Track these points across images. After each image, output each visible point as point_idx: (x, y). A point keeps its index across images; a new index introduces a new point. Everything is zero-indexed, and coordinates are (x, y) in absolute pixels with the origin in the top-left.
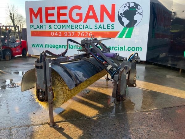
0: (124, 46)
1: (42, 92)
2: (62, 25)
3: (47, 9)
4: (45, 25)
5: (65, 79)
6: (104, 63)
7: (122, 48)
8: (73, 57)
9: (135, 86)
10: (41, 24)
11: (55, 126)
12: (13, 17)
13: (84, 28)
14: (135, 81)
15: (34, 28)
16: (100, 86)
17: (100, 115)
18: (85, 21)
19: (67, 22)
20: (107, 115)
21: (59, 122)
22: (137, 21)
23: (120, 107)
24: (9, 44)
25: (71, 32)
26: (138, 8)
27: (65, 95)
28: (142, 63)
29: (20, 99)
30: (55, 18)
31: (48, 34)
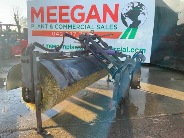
0: (128, 47)
1: (28, 91)
2: (64, 25)
3: (49, 8)
4: (46, 25)
5: (56, 76)
6: (105, 61)
7: (124, 49)
8: (69, 53)
9: (139, 89)
10: (43, 24)
11: (43, 133)
12: (17, 18)
13: (86, 28)
14: (139, 83)
15: (35, 28)
16: (100, 87)
17: (97, 121)
18: (87, 21)
19: (69, 22)
20: (105, 121)
21: (48, 128)
22: (141, 21)
23: (121, 112)
24: (9, 43)
25: (73, 32)
26: (143, 8)
27: (56, 95)
28: (145, 65)
29: (10, 99)
30: (57, 17)
31: (49, 34)
